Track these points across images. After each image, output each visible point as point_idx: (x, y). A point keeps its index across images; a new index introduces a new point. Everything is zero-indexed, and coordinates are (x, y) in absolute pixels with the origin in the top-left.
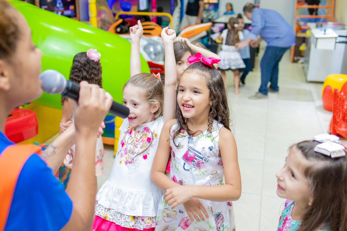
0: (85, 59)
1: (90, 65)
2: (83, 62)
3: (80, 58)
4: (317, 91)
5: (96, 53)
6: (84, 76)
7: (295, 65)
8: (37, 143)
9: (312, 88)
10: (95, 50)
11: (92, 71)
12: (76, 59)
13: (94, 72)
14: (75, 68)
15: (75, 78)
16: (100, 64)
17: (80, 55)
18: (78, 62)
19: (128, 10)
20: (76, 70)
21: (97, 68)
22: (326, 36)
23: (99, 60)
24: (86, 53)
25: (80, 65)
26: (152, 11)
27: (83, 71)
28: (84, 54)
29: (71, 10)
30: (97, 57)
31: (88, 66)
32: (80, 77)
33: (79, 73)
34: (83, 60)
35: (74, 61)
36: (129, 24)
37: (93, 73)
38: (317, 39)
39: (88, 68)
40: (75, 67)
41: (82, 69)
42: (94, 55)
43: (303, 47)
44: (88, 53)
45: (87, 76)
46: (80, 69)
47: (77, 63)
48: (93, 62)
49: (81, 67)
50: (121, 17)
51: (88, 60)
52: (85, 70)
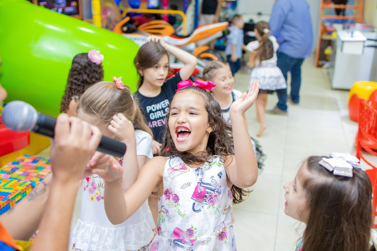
0: (86, 60)
1: (92, 68)
2: (83, 64)
3: (81, 59)
4: (343, 99)
5: (98, 55)
6: (84, 80)
7: (319, 70)
8: (28, 155)
9: (337, 95)
10: (98, 51)
11: (93, 74)
12: (76, 60)
13: (96, 75)
14: (75, 71)
15: (74, 81)
16: (102, 68)
17: (81, 56)
18: (78, 63)
19: (137, 7)
20: (76, 72)
21: (99, 71)
22: (353, 39)
23: (101, 63)
24: (87, 54)
25: (80, 67)
26: (163, 9)
27: (84, 74)
28: (85, 55)
29: (73, 7)
30: (100, 59)
31: (89, 68)
32: (80, 81)
33: (79, 76)
34: (83, 62)
35: (74, 62)
36: (136, 23)
37: (94, 77)
38: (343, 42)
39: (89, 71)
40: (75, 69)
41: (82, 72)
42: (97, 57)
43: (328, 51)
44: (90, 55)
45: (88, 80)
46: (80, 72)
47: (76, 65)
48: (95, 65)
49: (81, 69)
50: (129, 14)
51: (89, 63)
52: (85, 73)
